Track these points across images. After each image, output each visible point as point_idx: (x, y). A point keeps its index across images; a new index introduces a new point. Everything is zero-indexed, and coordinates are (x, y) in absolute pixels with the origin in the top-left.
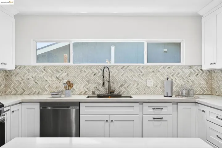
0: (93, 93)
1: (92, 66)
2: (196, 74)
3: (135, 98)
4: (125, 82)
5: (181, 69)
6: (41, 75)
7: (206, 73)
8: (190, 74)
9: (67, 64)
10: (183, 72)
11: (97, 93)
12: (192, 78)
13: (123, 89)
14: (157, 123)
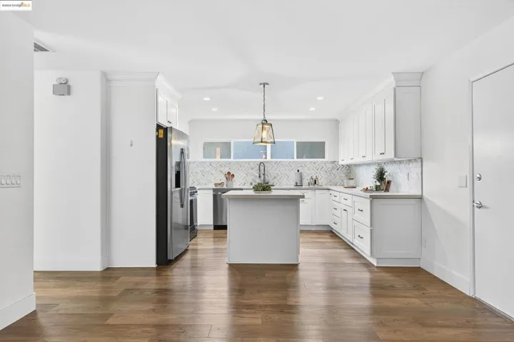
0: (251, 184)
1: (250, 161)
2: (337, 168)
4: (278, 175)
5: (324, 164)
8: (332, 168)
9: (228, 160)
10: (326, 166)
12: (334, 171)
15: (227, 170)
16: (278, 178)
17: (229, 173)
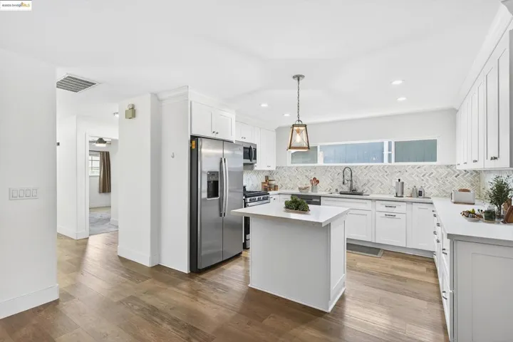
0: (337, 190)
1: (336, 167)
2: (456, 174)
3: (371, 196)
4: (369, 181)
5: (435, 169)
6: (295, 174)
7: (472, 174)
8: (447, 174)
9: (316, 165)
10: (438, 172)
11: (340, 190)
12: (450, 179)
13: (366, 188)
14: (389, 220)
15: (312, 175)
16: (369, 185)
17: (315, 178)
